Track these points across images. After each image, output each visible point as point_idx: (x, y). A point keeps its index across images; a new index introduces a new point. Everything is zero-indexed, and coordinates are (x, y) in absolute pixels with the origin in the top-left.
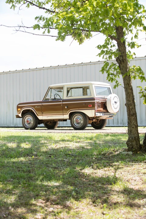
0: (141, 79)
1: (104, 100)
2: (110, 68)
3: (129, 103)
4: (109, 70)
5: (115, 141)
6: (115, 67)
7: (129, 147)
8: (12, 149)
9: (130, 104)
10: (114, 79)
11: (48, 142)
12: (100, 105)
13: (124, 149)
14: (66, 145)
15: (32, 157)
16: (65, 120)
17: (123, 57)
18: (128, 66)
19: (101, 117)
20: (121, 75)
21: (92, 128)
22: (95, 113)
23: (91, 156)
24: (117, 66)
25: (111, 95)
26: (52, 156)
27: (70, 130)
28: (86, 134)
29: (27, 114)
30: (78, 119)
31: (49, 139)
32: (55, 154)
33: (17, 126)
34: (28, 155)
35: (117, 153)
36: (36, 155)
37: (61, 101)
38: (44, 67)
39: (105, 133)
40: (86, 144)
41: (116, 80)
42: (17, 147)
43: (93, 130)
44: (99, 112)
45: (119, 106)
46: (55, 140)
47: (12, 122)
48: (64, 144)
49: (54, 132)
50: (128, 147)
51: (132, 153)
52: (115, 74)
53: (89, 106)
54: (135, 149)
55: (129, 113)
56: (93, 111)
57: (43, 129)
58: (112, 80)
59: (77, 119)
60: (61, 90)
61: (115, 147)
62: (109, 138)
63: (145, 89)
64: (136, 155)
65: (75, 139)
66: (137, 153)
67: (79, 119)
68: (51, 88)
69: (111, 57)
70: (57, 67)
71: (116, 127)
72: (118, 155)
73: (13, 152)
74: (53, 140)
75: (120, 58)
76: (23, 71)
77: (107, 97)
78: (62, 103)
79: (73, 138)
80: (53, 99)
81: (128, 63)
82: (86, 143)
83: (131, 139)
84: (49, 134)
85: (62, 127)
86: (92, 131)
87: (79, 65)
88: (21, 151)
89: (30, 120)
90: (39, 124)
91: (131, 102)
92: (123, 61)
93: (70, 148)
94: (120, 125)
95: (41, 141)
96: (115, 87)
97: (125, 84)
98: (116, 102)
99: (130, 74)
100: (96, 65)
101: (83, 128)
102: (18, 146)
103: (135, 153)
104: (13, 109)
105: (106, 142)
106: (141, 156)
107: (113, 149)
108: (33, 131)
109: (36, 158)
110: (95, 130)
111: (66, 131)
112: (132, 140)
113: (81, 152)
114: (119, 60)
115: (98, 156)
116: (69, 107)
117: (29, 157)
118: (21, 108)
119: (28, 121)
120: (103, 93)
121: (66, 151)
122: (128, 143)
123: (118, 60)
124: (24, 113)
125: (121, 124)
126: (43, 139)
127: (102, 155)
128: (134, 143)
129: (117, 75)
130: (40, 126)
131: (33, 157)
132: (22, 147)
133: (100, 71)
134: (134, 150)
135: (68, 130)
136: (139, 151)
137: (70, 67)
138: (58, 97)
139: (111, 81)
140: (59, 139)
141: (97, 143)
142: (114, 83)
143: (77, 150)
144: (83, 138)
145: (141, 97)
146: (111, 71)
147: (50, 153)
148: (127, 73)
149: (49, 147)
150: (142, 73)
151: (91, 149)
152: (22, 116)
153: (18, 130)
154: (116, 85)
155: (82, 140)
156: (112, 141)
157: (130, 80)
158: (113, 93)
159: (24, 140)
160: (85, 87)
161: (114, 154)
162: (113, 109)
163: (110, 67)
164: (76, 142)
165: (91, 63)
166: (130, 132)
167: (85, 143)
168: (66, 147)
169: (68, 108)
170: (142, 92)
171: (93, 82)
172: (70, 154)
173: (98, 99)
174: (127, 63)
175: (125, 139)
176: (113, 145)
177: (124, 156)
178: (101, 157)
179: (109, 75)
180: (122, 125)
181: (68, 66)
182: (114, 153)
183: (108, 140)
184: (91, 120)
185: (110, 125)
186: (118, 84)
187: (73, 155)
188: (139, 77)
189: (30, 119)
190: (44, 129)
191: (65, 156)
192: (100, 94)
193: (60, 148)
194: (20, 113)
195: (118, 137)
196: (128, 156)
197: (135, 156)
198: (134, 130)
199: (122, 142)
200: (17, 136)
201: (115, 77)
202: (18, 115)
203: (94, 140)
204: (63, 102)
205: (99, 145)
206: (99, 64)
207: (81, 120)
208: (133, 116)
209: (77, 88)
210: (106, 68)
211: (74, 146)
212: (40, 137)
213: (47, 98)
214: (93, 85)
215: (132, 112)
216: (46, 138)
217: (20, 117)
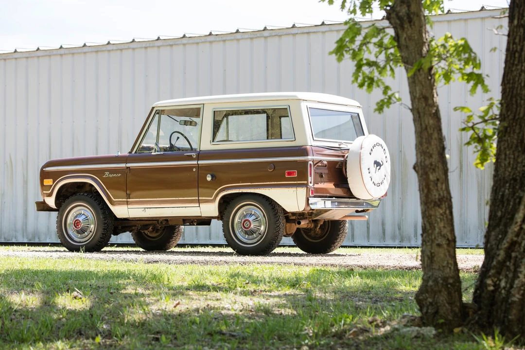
0: (468, 81)
1: (338, 156)
2: (365, 43)
3: (427, 162)
4: (360, 50)
5: (376, 294)
6: (382, 39)
7: (425, 310)
8: (25, 314)
9: (431, 164)
10: (379, 80)
11: (148, 292)
12: (325, 171)
13: (406, 319)
14: (209, 302)
15: (94, 339)
16: (205, 221)
17: (409, 7)
18: (427, 37)
19: (326, 211)
20: (403, 68)
21: (298, 250)
22: (308, 200)
23: (295, 340)
24: (388, 37)
25: (362, 137)
26: (163, 338)
27: (221, 254)
28: (276, 267)
29: (74, 197)
30: (251, 219)
31: (153, 282)
32: (173, 331)
33: (37, 241)
34: (80, 333)
35: (382, 330)
36: (108, 335)
37: (194, 155)
38: (133, 41)
39: (340, 266)
40: (277, 300)
41: (383, 83)
42: (41, 307)
43: (301, 255)
44: (322, 194)
45: (389, 178)
46: (171, 285)
47: (19, 225)
48: (202, 298)
49: (169, 262)
50: (421, 310)
51: (434, 332)
52: (382, 64)
53: (289, 174)
54: (446, 319)
55: (427, 196)
56: (302, 191)
57: (128, 251)
58: (370, 82)
59: (245, 216)
60: (194, 119)
61: (378, 312)
62: (354, 282)
63: (481, 117)
64: (450, 338)
65: (238, 284)
66: (451, 331)
67: (253, 217)
68: (160, 112)
69: (370, 7)
70: (179, 42)
71: (377, 247)
72: (386, 337)
73: (29, 323)
74: (164, 286)
75: (398, 9)
76: (62, 51)
77: (349, 146)
78: (195, 162)
79: (232, 280)
80: (165, 150)
81: (428, 27)
82: (279, 296)
83: (430, 283)
84: (152, 267)
85: (193, 246)
86: (297, 260)
87: (255, 35)
88: (56, 321)
89: (87, 218)
90: (116, 234)
91: (435, 157)
92: (410, 21)
93: (223, 312)
94: (390, 243)
95: (125, 288)
96: (380, 107)
97: (413, 99)
98: (377, 164)
99: (431, 62)
100: (312, 36)
101: (264, 249)
102: (48, 305)
103: (443, 333)
104: (26, 182)
105: (346, 295)
106: (464, 341)
107: (370, 319)
108: (95, 255)
109: (108, 342)
110: (307, 256)
111: (208, 258)
112: (436, 289)
113: (263, 324)
114: (397, 15)
115: (320, 340)
116: (219, 176)
117: (85, 341)
118: (55, 176)
119: (76, 223)
120: (336, 132)
121: (210, 323)
122: (421, 298)
123: (393, 15)
124: (66, 196)
125: (394, 238)
126: (132, 281)
127: (334, 336)
128: (442, 298)
129: (388, 68)
130: (119, 242)
131: (99, 339)
132: (60, 307)
133: (331, 53)
134: (442, 321)
135: (214, 254)
136: (459, 326)
137: (224, 41)
138: (181, 143)
139: (365, 87)
140: (186, 284)
141: (315, 299)
142: (377, 94)
143: (246, 320)
144: (267, 280)
145: (468, 143)
146: (367, 53)
147: (156, 327)
148: (423, 61)
149: (154, 308)
150: (475, 59)
151: (294, 317)
152: (56, 204)
153: (44, 254)
154: (382, 101)
155: (262, 287)
156: (366, 292)
157: (431, 86)
158: (369, 133)
159: (64, 283)
160: (274, 110)
161: (375, 334)
162: (369, 185)
163: (365, 38)
164: (244, 293)
165: (294, 31)
166: (428, 260)
167: (275, 296)
168: (211, 309)
169: (217, 181)
170: (472, 128)
171: (301, 95)
172: (224, 331)
173: (319, 150)
174: (421, 27)
175: (411, 286)
176: (370, 304)
177: (409, 342)
178: (328, 344)
179: (359, 67)
180: (397, 243)
181: (218, 38)
182: (373, 329)
183: (350, 287)
184: (293, 221)
185: (357, 242)
186: (390, 98)
187: (233, 336)
188: (463, 74)
189: (84, 217)
190: (133, 251)
191: (208, 337)
192: (323, 134)
193: (188, 313)
194: (50, 195)
195: (386, 280)
196: (423, 340)
197: (446, 342)
198: (441, 253)
199: (399, 295)
200: (42, 272)
201: (380, 73)
202: (44, 203)
203: (305, 287)
204: (198, 159)
205: (324, 302)
206: (324, 32)
207: (260, 221)
208: (439, 206)
209: (247, 112)
210: (352, 41)
211: (238, 307)
212: (120, 275)
213: (144, 145)
214: (304, 105)
215: (435, 193)
216: (140, 280)
217: (50, 209)
